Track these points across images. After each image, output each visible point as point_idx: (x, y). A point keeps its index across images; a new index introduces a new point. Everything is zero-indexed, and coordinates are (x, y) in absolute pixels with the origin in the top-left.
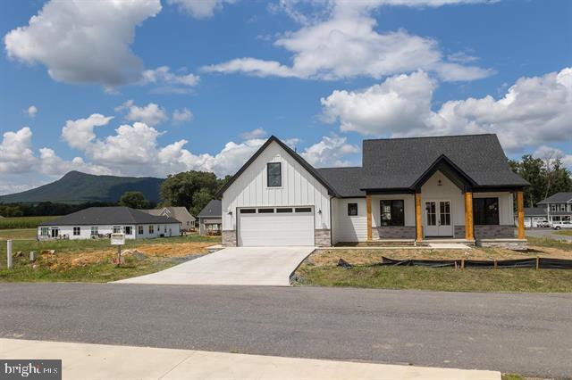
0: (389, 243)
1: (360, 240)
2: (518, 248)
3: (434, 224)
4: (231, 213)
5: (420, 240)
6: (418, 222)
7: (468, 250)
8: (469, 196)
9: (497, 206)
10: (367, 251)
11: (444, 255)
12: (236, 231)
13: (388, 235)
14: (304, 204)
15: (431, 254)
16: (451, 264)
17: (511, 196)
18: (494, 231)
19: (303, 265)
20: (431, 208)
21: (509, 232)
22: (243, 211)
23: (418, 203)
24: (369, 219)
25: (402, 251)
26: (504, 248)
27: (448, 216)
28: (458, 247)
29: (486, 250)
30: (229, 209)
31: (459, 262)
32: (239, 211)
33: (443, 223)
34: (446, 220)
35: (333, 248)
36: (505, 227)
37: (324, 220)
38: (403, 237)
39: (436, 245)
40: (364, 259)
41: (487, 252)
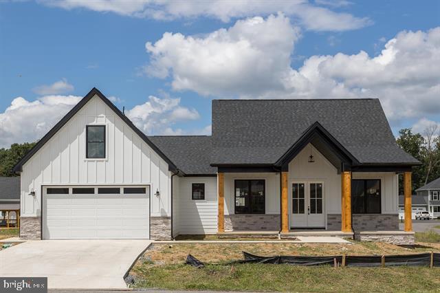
0: (246, 237)
1: (207, 232)
2: (403, 242)
3: (302, 211)
4: (33, 193)
5: (285, 232)
6: (284, 209)
7: (346, 245)
8: (347, 176)
9: (379, 191)
10: (221, 246)
11: (317, 250)
12: (41, 219)
13: (244, 226)
14: (137, 182)
15: (301, 249)
16: (330, 261)
17: (396, 178)
18: (375, 222)
19: (139, 264)
20: (298, 191)
21: (392, 223)
22: (51, 191)
23: (284, 185)
24: (221, 204)
25: (265, 246)
26: (387, 242)
27: (320, 202)
28: (334, 241)
29: (367, 244)
30: (31, 187)
31: (339, 259)
32: (45, 191)
33: (313, 211)
34: (317, 208)
35: (174, 241)
36: (389, 217)
37: (162, 204)
38: (263, 229)
39: (306, 239)
40: (218, 255)
41: (368, 247)
